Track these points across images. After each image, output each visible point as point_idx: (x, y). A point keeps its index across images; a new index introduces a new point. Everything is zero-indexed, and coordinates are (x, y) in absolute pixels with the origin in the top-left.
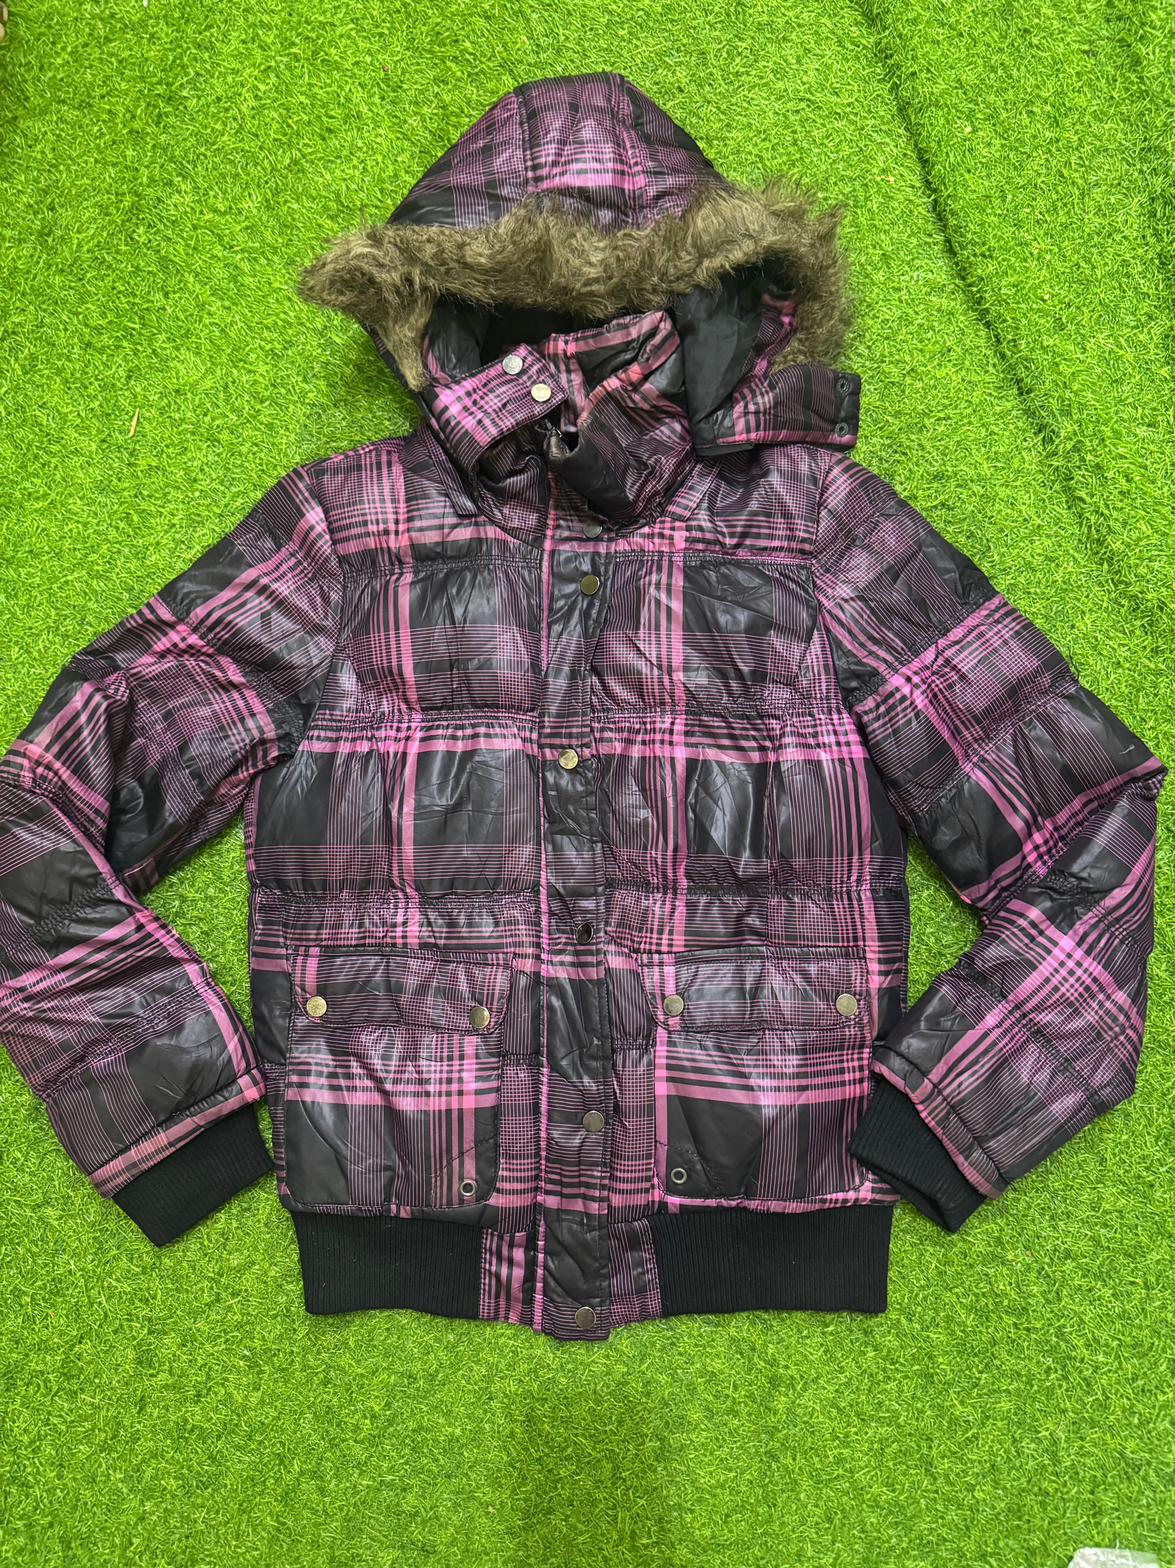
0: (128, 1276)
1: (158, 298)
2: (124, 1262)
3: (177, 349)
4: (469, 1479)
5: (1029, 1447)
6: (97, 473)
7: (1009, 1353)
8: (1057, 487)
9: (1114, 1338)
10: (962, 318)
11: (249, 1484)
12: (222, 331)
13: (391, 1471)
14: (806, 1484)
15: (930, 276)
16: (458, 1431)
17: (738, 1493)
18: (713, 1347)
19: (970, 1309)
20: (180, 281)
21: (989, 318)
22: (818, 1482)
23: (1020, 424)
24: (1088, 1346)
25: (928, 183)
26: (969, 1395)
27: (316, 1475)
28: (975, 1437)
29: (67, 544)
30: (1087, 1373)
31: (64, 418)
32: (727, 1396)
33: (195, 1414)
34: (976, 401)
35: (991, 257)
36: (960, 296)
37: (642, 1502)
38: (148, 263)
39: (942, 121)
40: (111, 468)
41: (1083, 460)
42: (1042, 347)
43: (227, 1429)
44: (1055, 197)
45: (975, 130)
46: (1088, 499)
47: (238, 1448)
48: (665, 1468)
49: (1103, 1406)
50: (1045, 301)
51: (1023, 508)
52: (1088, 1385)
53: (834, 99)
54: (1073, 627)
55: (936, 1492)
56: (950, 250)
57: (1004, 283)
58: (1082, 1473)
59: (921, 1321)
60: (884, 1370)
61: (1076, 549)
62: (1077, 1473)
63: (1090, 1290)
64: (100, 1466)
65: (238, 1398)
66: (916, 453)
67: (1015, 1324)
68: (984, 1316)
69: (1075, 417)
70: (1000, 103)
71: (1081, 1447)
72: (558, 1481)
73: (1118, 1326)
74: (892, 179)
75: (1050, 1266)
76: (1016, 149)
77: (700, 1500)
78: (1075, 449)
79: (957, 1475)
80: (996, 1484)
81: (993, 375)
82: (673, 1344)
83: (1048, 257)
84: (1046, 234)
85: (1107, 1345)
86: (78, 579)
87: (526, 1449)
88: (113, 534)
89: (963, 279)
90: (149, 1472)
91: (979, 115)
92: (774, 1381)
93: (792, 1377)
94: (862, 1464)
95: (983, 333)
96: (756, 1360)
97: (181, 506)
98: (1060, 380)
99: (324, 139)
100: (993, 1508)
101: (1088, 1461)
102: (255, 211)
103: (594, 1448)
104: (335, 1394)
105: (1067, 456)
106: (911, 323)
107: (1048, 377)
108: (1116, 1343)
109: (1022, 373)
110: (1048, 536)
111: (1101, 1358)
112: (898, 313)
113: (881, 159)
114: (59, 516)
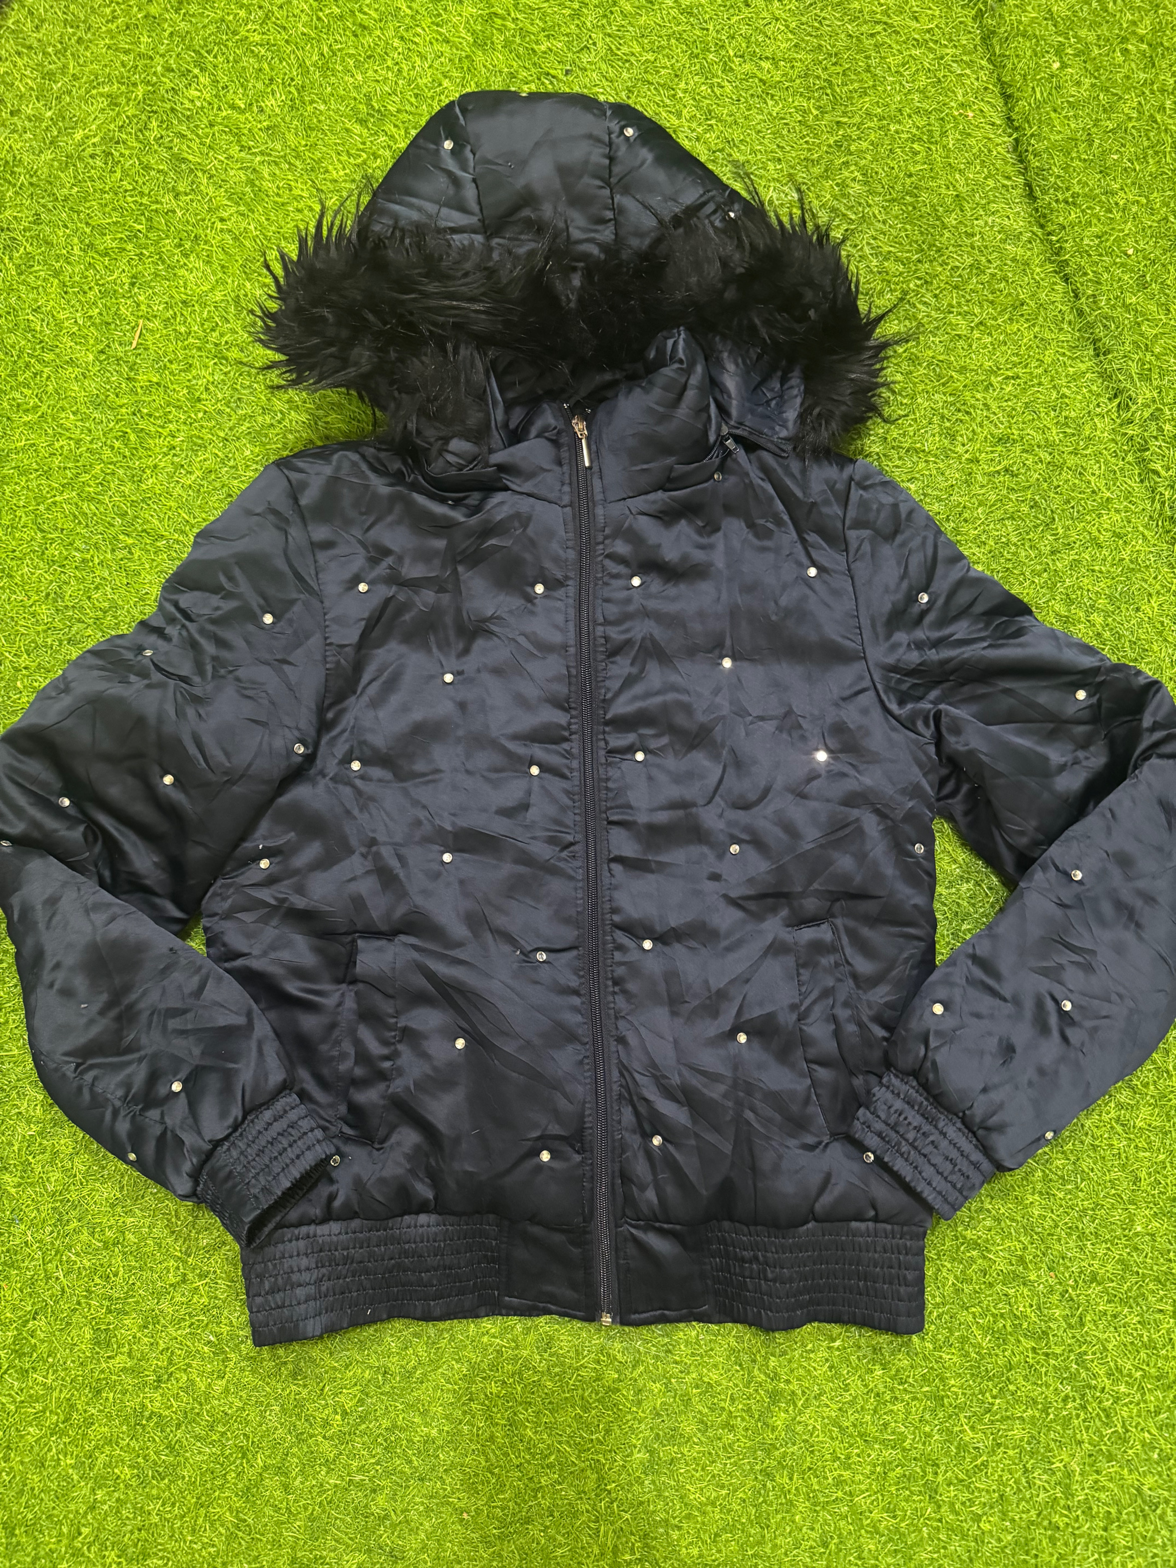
0: (88, 1250)
1: (168, 200)
2: (85, 1236)
3: (186, 256)
4: (443, 1483)
5: (1040, 1478)
6: (92, 386)
7: (1025, 1377)
8: (1130, 458)
9: (1137, 1369)
10: (1038, 270)
11: (208, 1477)
12: (236, 239)
13: (361, 1469)
14: (802, 1505)
15: (1006, 222)
16: (434, 1432)
17: (729, 1511)
18: (710, 1357)
19: (987, 1330)
20: (193, 182)
21: (1068, 270)
22: (815, 1504)
23: (1094, 388)
24: (1109, 1375)
25: (1009, 119)
26: (980, 1420)
27: (281, 1470)
28: (985, 1465)
29: (57, 462)
30: (1107, 1404)
31: (59, 325)
32: (723, 1409)
33: (155, 1402)
34: (1048, 360)
35: (1074, 204)
36: (1037, 247)
37: (628, 1516)
38: (158, 160)
39: (1029, 53)
40: (109, 382)
41: (1160, 429)
42: (1124, 304)
43: (188, 1418)
44: (1146, 144)
45: (1064, 66)
46: (1163, 473)
47: (198, 1438)
48: (653, 1482)
49: (1122, 1439)
50: (1129, 256)
51: (1092, 479)
52: (1107, 1416)
53: (914, 24)
54: (1138, 609)
55: (940, 1521)
56: (1031, 196)
57: (1086, 233)
58: (1095, 1509)
59: (934, 1341)
60: (892, 1390)
61: (1146, 527)
62: (1090, 1508)
63: (1115, 1316)
64: (50, 1450)
65: (202, 1385)
66: (979, 414)
67: (1034, 1349)
68: (1000, 1338)
69: (1155, 383)
70: (1092, 38)
71: (1096, 1482)
72: (538, 1490)
73: (1143, 1355)
74: (971, 114)
75: (1074, 1289)
76: (1107, 91)
77: (689, 1517)
78: (1154, 417)
79: (963, 1504)
80: (1004, 1514)
81: (1068, 335)
82: (669, 1351)
83: (1134, 209)
84: (1134, 184)
85: (1130, 1375)
86: (68, 501)
87: (506, 1455)
88: (107, 453)
89: (1042, 226)
90: (102, 1459)
91: (1070, 51)
92: (775, 1396)
93: (793, 1392)
94: (863, 1487)
95: (1060, 287)
96: (756, 1372)
97: (183, 427)
98: (1142, 342)
99: (356, 36)
100: (999, 1540)
101: (1103, 1496)
102: (277, 110)
103: (579, 1457)
104: (305, 1386)
105: (1144, 426)
106: (984, 272)
107: (1128, 337)
108: (1138, 1374)
109: (1100, 332)
110: (1117, 511)
111: (1123, 1389)
112: (969, 261)
113: (960, 92)
114: (50, 431)
